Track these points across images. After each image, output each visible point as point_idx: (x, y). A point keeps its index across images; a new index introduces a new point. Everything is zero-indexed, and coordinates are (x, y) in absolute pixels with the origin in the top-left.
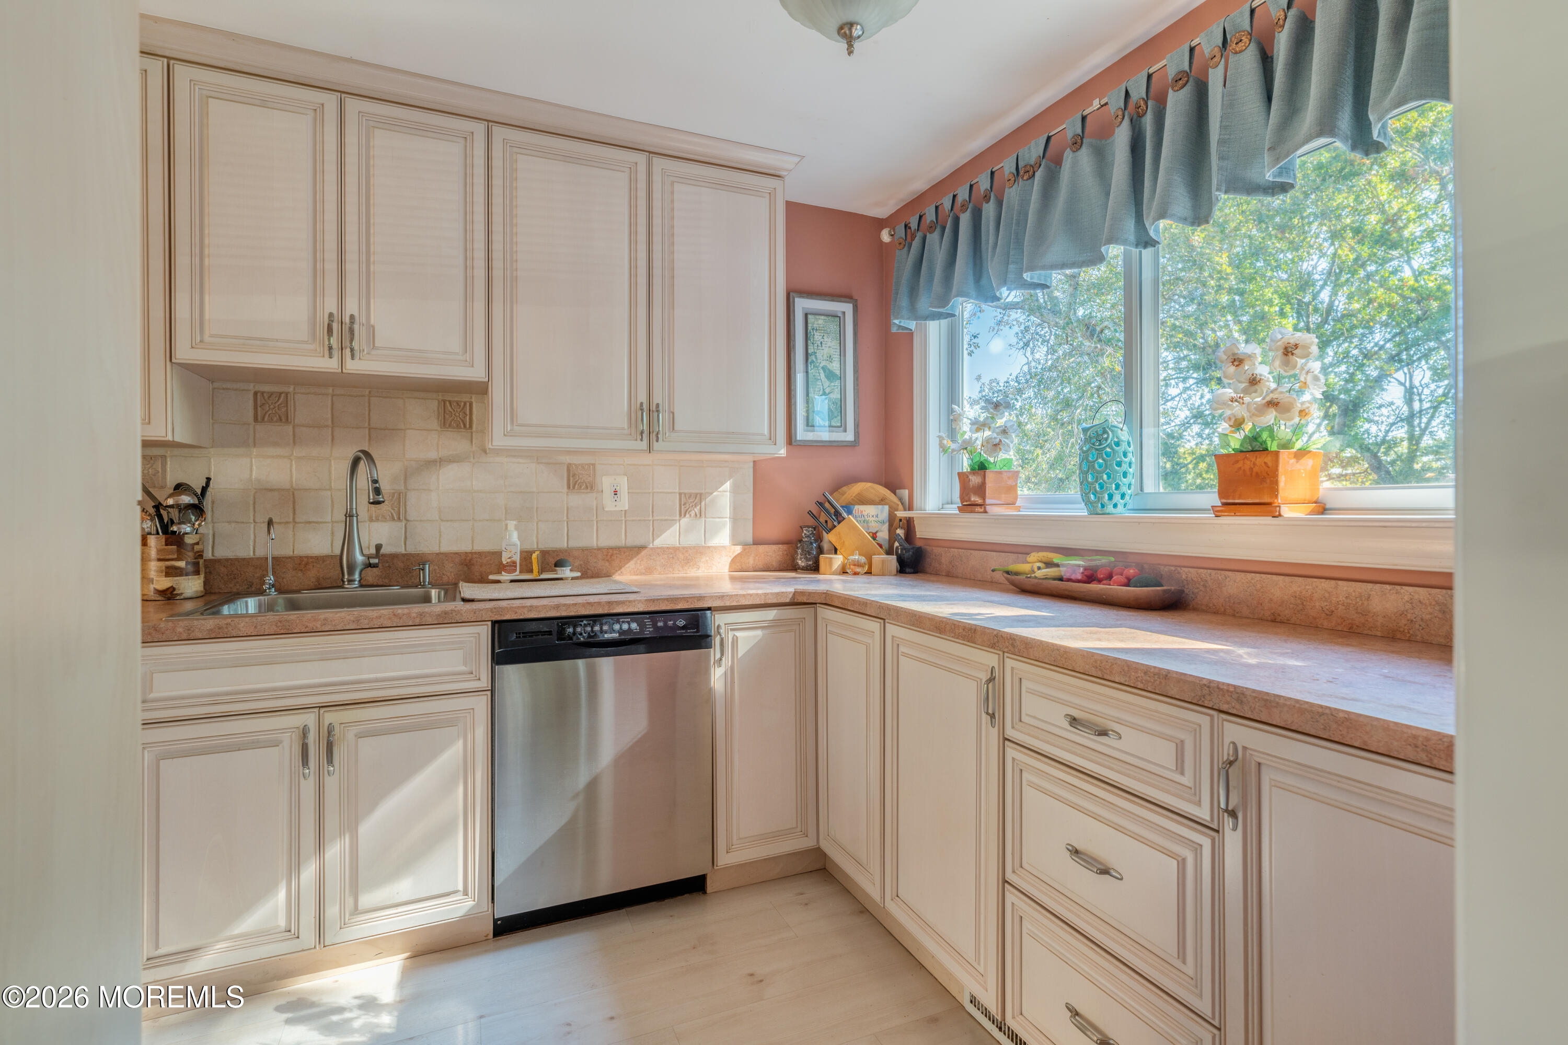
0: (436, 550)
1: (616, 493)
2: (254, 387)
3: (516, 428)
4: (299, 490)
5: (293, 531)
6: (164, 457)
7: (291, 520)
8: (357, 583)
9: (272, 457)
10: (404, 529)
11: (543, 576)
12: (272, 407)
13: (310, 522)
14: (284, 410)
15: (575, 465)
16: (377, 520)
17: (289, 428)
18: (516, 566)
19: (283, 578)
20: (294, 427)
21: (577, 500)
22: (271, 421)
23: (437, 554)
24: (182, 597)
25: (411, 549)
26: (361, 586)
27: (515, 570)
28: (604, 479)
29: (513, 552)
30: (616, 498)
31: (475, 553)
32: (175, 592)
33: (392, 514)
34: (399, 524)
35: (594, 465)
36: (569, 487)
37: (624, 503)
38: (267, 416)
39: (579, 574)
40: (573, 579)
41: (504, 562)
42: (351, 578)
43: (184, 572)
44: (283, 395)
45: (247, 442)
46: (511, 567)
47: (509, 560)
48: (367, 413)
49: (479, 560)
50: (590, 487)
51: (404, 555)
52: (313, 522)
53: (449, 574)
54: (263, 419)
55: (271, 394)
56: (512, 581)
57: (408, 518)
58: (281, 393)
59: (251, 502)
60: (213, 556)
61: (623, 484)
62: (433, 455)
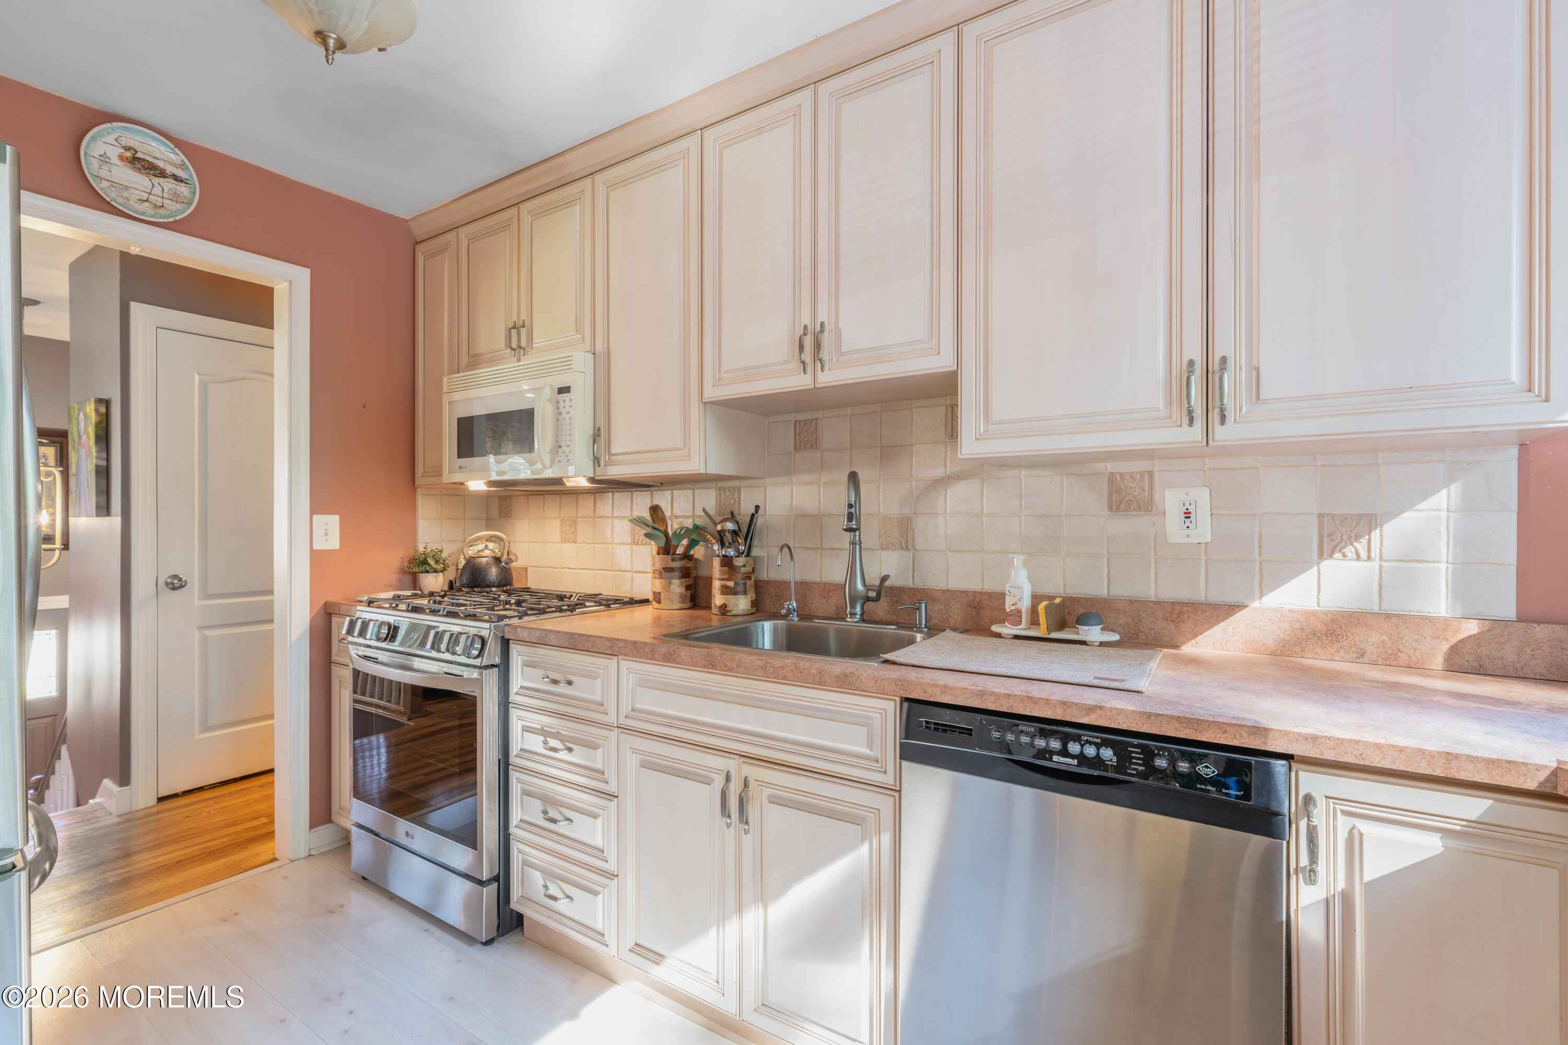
0: (942, 585)
1: (1187, 515)
2: (795, 417)
3: (991, 427)
4: (824, 515)
5: (821, 557)
6: (739, 488)
7: (819, 546)
8: (858, 616)
9: (806, 484)
10: (912, 559)
11: (1054, 635)
12: (806, 434)
13: (833, 549)
14: (814, 436)
15: (1121, 475)
16: (888, 548)
17: (818, 454)
18: (1021, 617)
19: (812, 603)
20: (821, 453)
21: (1121, 526)
22: (805, 448)
23: (944, 591)
24: (731, 614)
25: (919, 584)
26: (863, 620)
27: (1020, 623)
28: (1168, 494)
29: (1018, 598)
30: (1188, 523)
31: (985, 593)
32: (726, 609)
33: (901, 542)
34: (907, 553)
35: (1151, 474)
36: (1110, 509)
37: (1203, 531)
38: (803, 443)
39: (1116, 637)
40: (1102, 644)
41: (1008, 610)
42: (853, 611)
43: (733, 591)
44: (814, 422)
45: (789, 471)
46: (1016, 617)
47: (1013, 608)
48: (879, 430)
49: (988, 602)
50: (1146, 505)
51: (911, 589)
52: (836, 549)
53: (955, 617)
54: (800, 447)
55: (805, 421)
56: (1017, 637)
57: (917, 547)
58: (813, 420)
59: (792, 528)
60: (767, 577)
61: (1201, 499)
62: (939, 472)
